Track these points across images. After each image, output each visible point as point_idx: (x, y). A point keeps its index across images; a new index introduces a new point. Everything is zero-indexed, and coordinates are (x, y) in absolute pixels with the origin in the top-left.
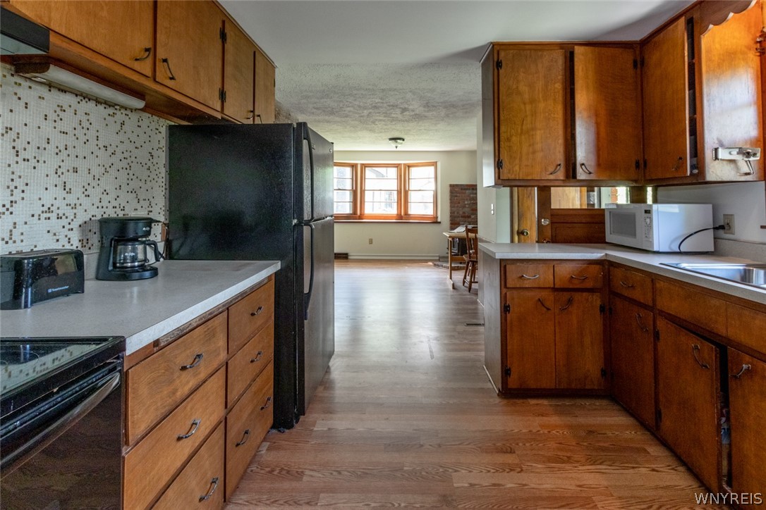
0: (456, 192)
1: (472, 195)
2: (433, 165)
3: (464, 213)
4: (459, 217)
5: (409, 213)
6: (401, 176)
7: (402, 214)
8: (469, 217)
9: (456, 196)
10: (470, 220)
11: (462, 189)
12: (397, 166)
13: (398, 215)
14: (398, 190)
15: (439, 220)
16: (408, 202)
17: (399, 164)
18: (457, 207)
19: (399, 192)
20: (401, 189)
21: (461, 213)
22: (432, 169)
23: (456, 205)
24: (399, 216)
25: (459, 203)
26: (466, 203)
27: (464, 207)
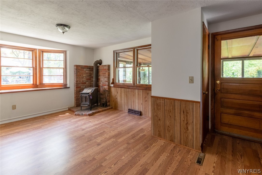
0: (79, 70)
1: (87, 72)
2: (63, 53)
3: (83, 81)
4: (80, 83)
5: (44, 82)
6: (36, 57)
7: (38, 83)
8: (85, 83)
9: (79, 72)
10: (86, 85)
11: (82, 68)
12: (32, 50)
13: (33, 84)
14: (33, 67)
15: (68, 86)
16: (42, 75)
17: (35, 49)
18: (80, 78)
19: (35, 69)
20: (36, 66)
21: (81, 81)
22: (62, 55)
23: (79, 77)
24: (35, 85)
25: (80, 76)
26: (84, 75)
27: (83, 78)
